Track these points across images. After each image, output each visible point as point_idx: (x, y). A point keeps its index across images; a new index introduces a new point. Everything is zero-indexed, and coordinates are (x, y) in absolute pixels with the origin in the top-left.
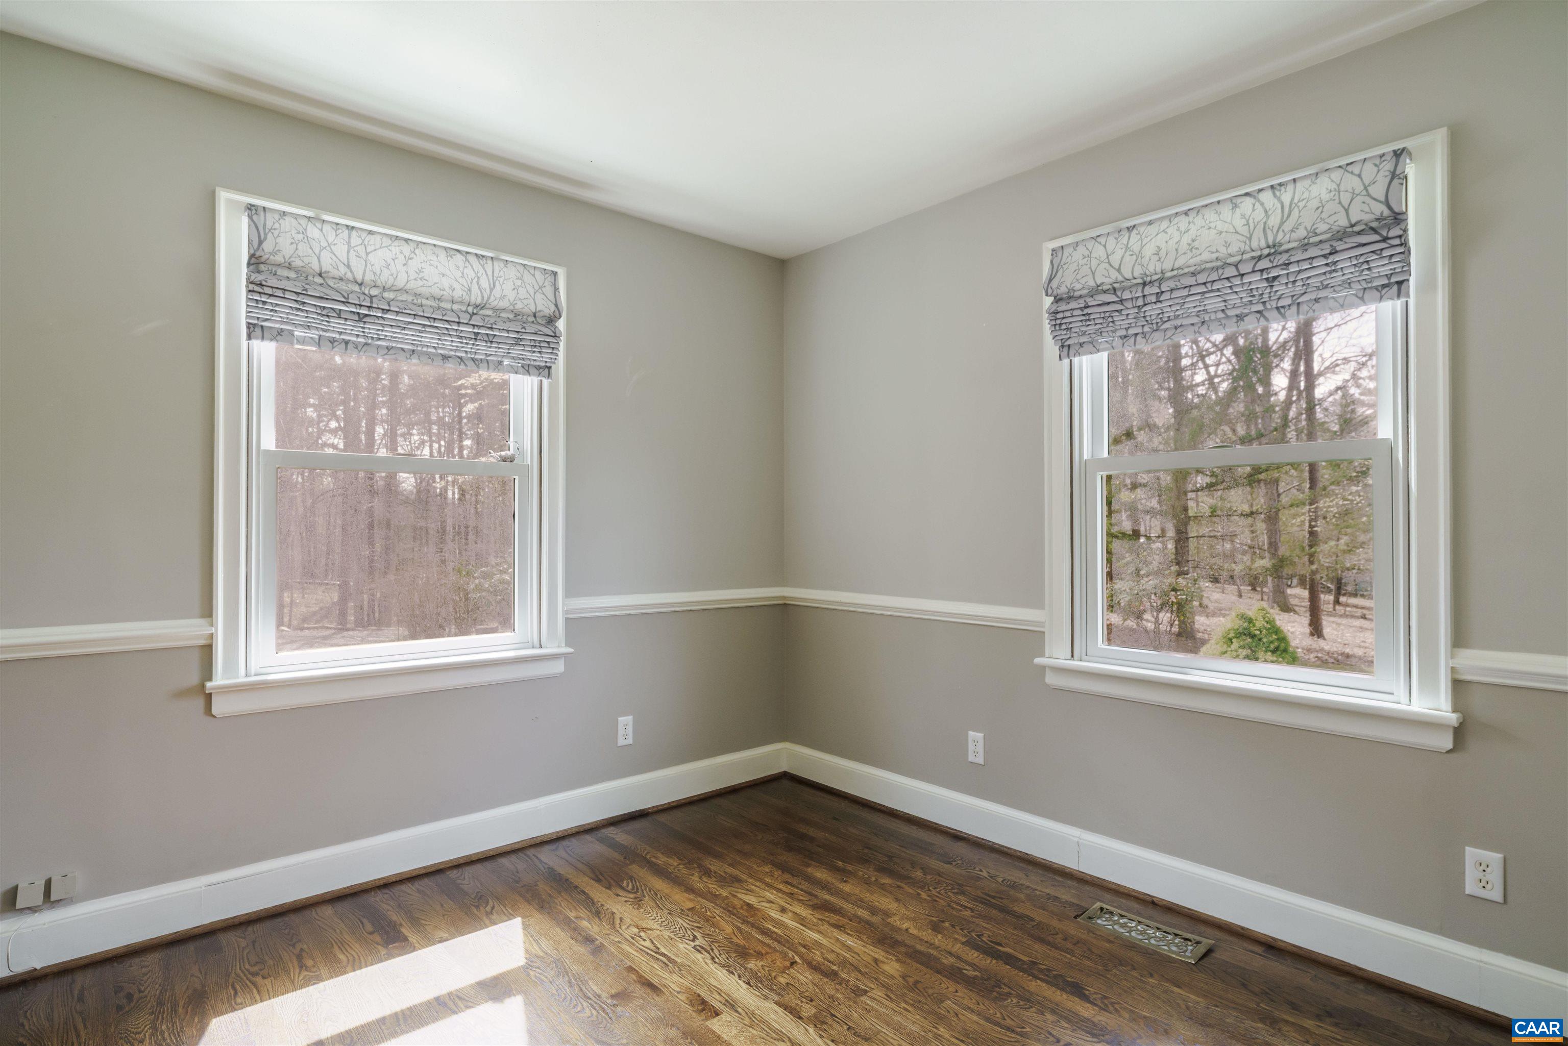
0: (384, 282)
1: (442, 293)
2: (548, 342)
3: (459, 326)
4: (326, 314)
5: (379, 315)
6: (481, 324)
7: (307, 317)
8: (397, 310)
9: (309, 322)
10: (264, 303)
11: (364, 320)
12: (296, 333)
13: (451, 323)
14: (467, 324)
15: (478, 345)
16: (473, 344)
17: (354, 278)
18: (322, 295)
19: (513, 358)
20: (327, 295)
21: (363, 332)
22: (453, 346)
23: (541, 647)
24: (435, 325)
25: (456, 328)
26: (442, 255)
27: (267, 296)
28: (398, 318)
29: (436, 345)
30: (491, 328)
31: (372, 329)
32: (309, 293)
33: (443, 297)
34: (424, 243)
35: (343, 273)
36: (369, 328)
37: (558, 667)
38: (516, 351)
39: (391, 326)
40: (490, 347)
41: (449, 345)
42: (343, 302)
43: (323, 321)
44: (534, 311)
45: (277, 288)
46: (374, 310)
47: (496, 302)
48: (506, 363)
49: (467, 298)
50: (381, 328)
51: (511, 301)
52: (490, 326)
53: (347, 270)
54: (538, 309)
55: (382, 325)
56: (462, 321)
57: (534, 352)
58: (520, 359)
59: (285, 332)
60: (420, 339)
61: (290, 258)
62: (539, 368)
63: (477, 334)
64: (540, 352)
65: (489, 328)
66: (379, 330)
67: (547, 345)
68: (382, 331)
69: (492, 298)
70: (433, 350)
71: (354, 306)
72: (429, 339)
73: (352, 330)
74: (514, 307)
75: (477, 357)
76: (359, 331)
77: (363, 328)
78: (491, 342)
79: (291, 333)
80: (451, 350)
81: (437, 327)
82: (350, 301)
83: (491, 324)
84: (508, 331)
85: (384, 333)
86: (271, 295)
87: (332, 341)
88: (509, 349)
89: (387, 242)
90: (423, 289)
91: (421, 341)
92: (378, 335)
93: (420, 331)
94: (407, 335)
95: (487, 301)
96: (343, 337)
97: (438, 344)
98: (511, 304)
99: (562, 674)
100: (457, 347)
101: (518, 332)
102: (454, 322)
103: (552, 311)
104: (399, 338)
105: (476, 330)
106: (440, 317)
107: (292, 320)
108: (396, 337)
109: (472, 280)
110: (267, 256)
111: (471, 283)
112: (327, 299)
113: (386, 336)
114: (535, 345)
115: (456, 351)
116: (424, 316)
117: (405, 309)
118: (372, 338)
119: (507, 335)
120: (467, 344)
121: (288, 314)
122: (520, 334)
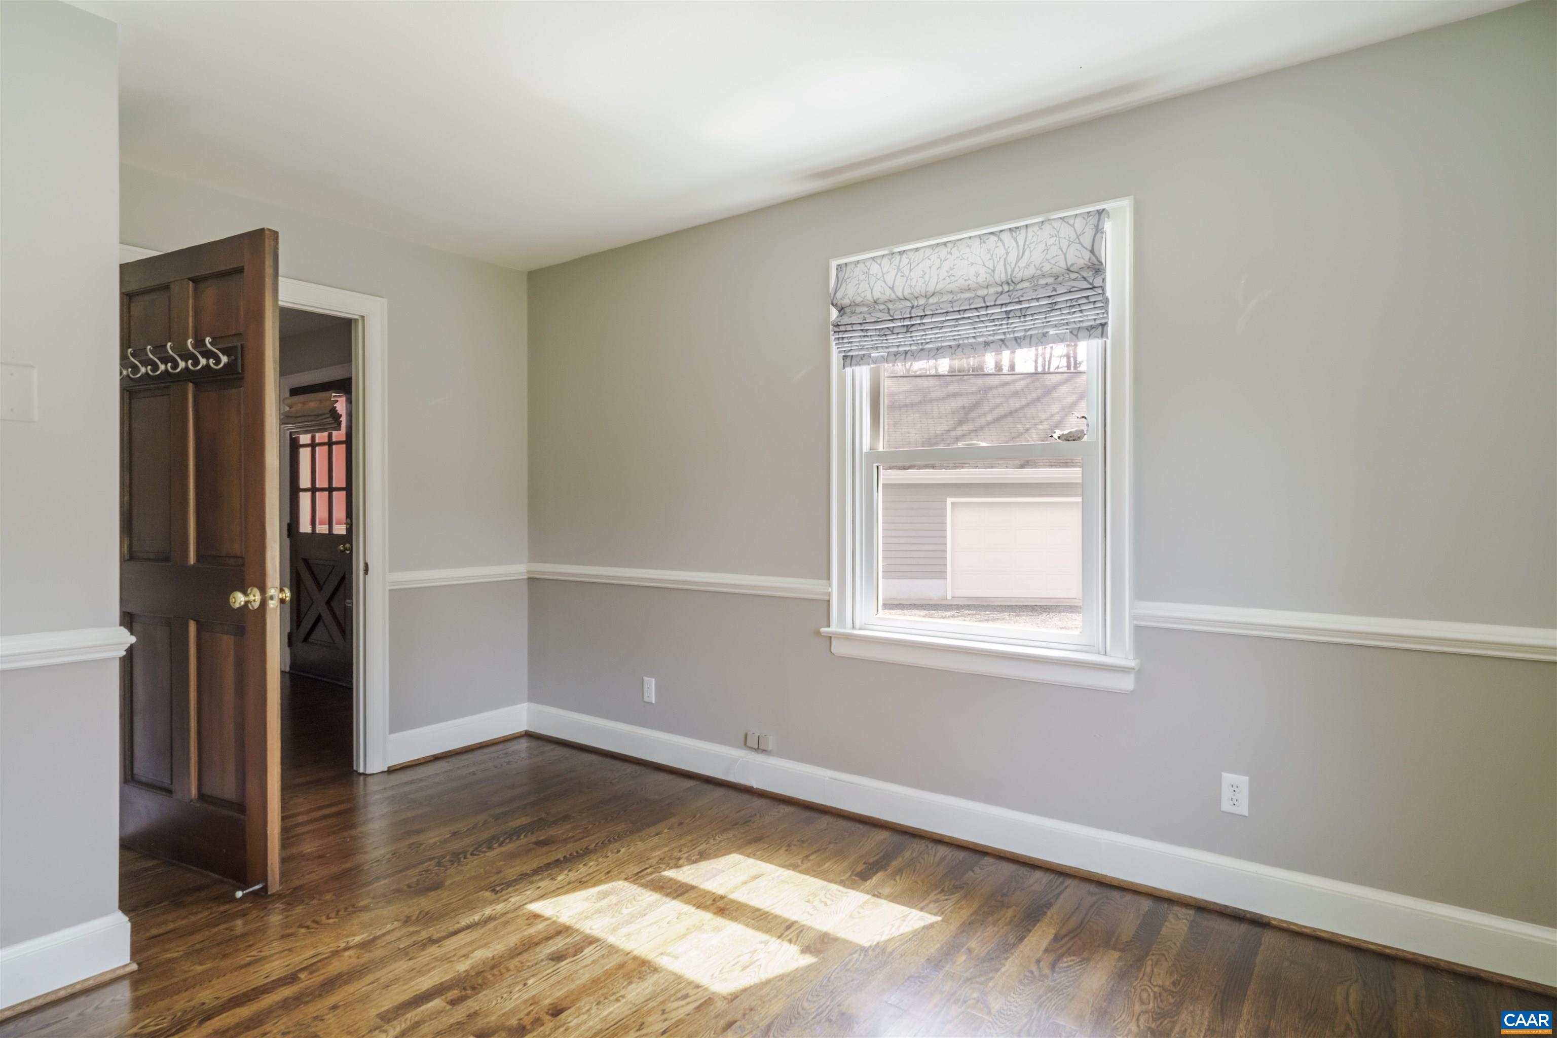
0: (919, 292)
1: (967, 283)
2: (1087, 297)
3: (986, 310)
4: (883, 333)
5: (919, 322)
6: (1008, 301)
7: (872, 340)
8: (931, 313)
9: (876, 344)
10: (843, 338)
11: (910, 330)
12: (872, 355)
13: (979, 310)
14: (995, 305)
15: (1012, 323)
16: (1008, 324)
17: (897, 297)
18: (876, 319)
19: (1056, 326)
20: (879, 318)
21: (913, 340)
22: (989, 331)
23: (1105, 654)
24: (965, 316)
25: (985, 313)
26: (976, 243)
27: (842, 333)
28: (933, 320)
29: (974, 335)
30: (1020, 302)
31: (917, 335)
32: (868, 321)
33: (970, 286)
34: (961, 240)
35: (888, 296)
36: (916, 336)
37: (1127, 683)
38: (1055, 317)
39: (932, 328)
40: (1026, 321)
41: (986, 330)
42: (892, 320)
43: (883, 340)
44: (1065, 267)
45: (848, 324)
46: (914, 319)
47: (1021, 272)
48: (1051, 333)
49: (991, 279)
50: (924, 333)
51: (1037, 266)
52: (1017, 300)
53: (891, 292)
54: (1069, 264)
55: (924, 330)
56: (988, 304)
57: (1074, 312)
58: (1064, 324)
59: (866, 357)
60: (957, 333)
61: (853, 297)
62: (1090, 329)
63: (1007, 312)
64: (1081, 311)
65: (1017, 302)
66: (923, 335)
67: (1085, 301)
68: (926, 335)
69: (1017, 269)
70: (973, 340)
71: (899, 321)
72: (965, 330)
73: (905, 341)
74: (1041, 271)
75: (1016, 335)
76: (910, 341)
77: (911, 337)
78: (1025, 316)
79: (869, 355)
80: (990, 335)
81: (969, 318)
82: (895, 317)
83: (1018, 298)
84: (1038, 299)
85: (928, 337)
86: (846, 331)
87: (896, 354)
88: (1045, 318)
89: (928, 252)
90: (951, 286)
91: (960, 335)
92: (925, 339)
93: (955, 326)
94: (946, 332)
95: (1011, 275)
96: (901, 349)
97: (975, 333)
98: (1037, 269)
99: (1132, 692)
100: (993, 330)
101: (1049, 297)
102: (982, 307)
103: (1087, 258)
104: (942, 337)
105: (1004, 309)
106: (968, 307)
107: (864, 346)
108: (939, 338)
109: (1000, 258)
110: (839, 302)
111: (998, 262)
112: (882, 321)
113: (931, 338)
114: (1073, 305)
115: (994, 335)
116: (954, 311)
117: (937, 310)
118: (922, 343)
119: (1037, 304)
120: (1001, 325)
121: (859, 342)
122: (1052, 298)
